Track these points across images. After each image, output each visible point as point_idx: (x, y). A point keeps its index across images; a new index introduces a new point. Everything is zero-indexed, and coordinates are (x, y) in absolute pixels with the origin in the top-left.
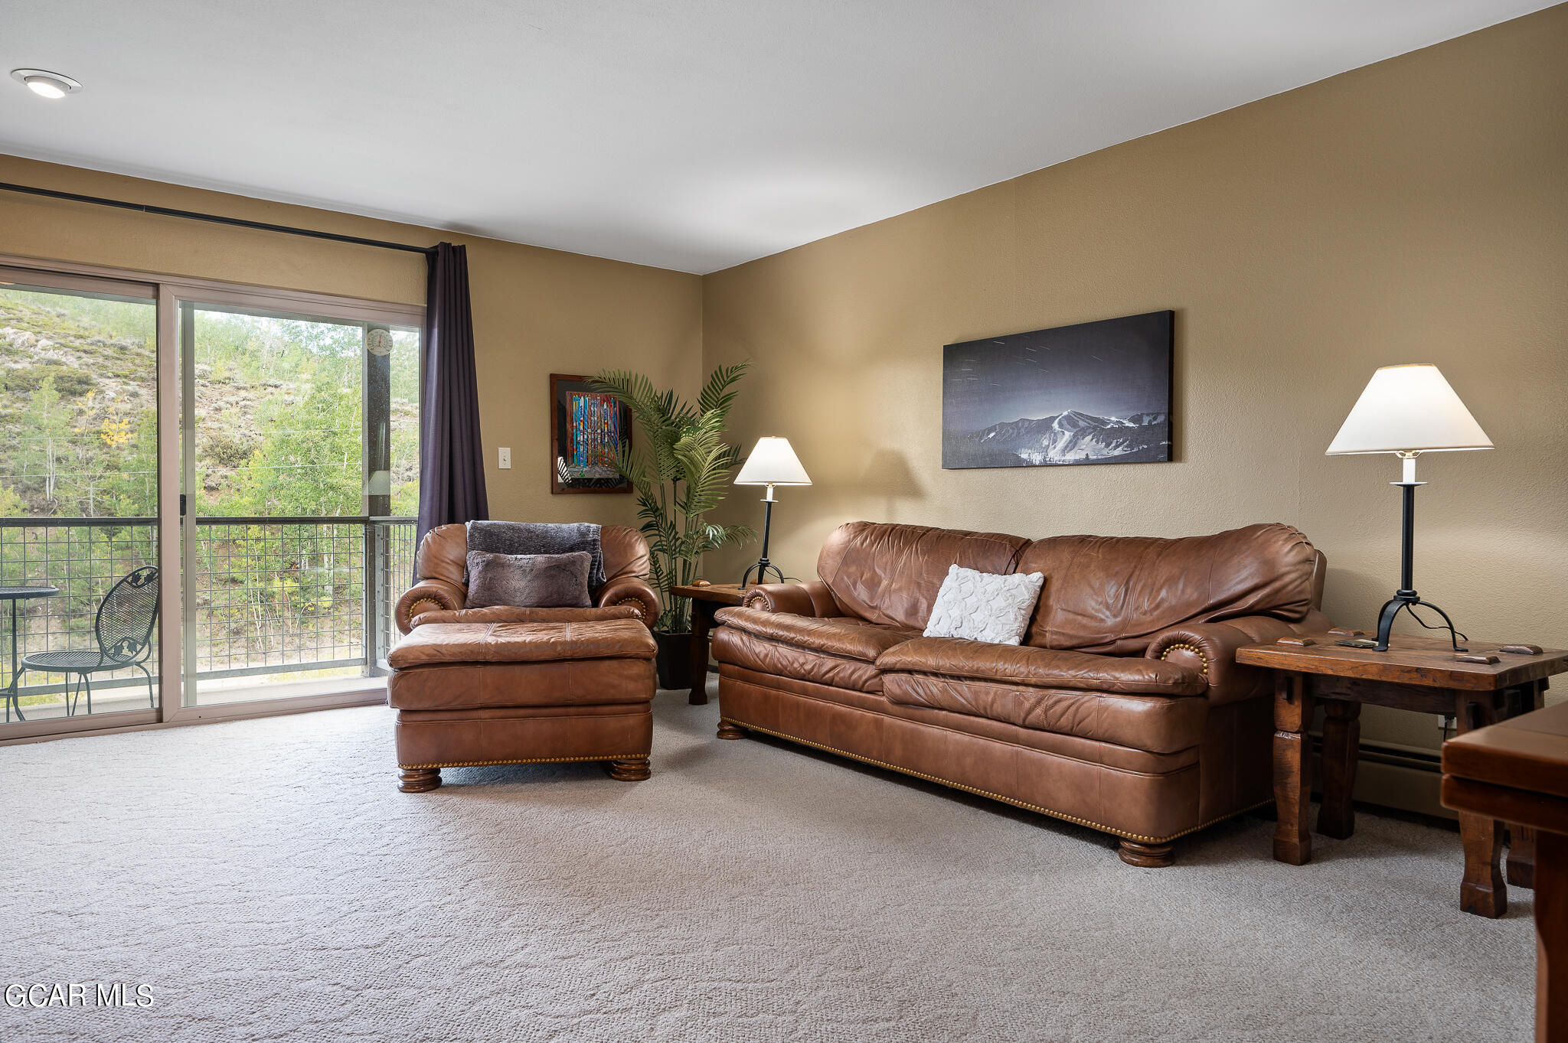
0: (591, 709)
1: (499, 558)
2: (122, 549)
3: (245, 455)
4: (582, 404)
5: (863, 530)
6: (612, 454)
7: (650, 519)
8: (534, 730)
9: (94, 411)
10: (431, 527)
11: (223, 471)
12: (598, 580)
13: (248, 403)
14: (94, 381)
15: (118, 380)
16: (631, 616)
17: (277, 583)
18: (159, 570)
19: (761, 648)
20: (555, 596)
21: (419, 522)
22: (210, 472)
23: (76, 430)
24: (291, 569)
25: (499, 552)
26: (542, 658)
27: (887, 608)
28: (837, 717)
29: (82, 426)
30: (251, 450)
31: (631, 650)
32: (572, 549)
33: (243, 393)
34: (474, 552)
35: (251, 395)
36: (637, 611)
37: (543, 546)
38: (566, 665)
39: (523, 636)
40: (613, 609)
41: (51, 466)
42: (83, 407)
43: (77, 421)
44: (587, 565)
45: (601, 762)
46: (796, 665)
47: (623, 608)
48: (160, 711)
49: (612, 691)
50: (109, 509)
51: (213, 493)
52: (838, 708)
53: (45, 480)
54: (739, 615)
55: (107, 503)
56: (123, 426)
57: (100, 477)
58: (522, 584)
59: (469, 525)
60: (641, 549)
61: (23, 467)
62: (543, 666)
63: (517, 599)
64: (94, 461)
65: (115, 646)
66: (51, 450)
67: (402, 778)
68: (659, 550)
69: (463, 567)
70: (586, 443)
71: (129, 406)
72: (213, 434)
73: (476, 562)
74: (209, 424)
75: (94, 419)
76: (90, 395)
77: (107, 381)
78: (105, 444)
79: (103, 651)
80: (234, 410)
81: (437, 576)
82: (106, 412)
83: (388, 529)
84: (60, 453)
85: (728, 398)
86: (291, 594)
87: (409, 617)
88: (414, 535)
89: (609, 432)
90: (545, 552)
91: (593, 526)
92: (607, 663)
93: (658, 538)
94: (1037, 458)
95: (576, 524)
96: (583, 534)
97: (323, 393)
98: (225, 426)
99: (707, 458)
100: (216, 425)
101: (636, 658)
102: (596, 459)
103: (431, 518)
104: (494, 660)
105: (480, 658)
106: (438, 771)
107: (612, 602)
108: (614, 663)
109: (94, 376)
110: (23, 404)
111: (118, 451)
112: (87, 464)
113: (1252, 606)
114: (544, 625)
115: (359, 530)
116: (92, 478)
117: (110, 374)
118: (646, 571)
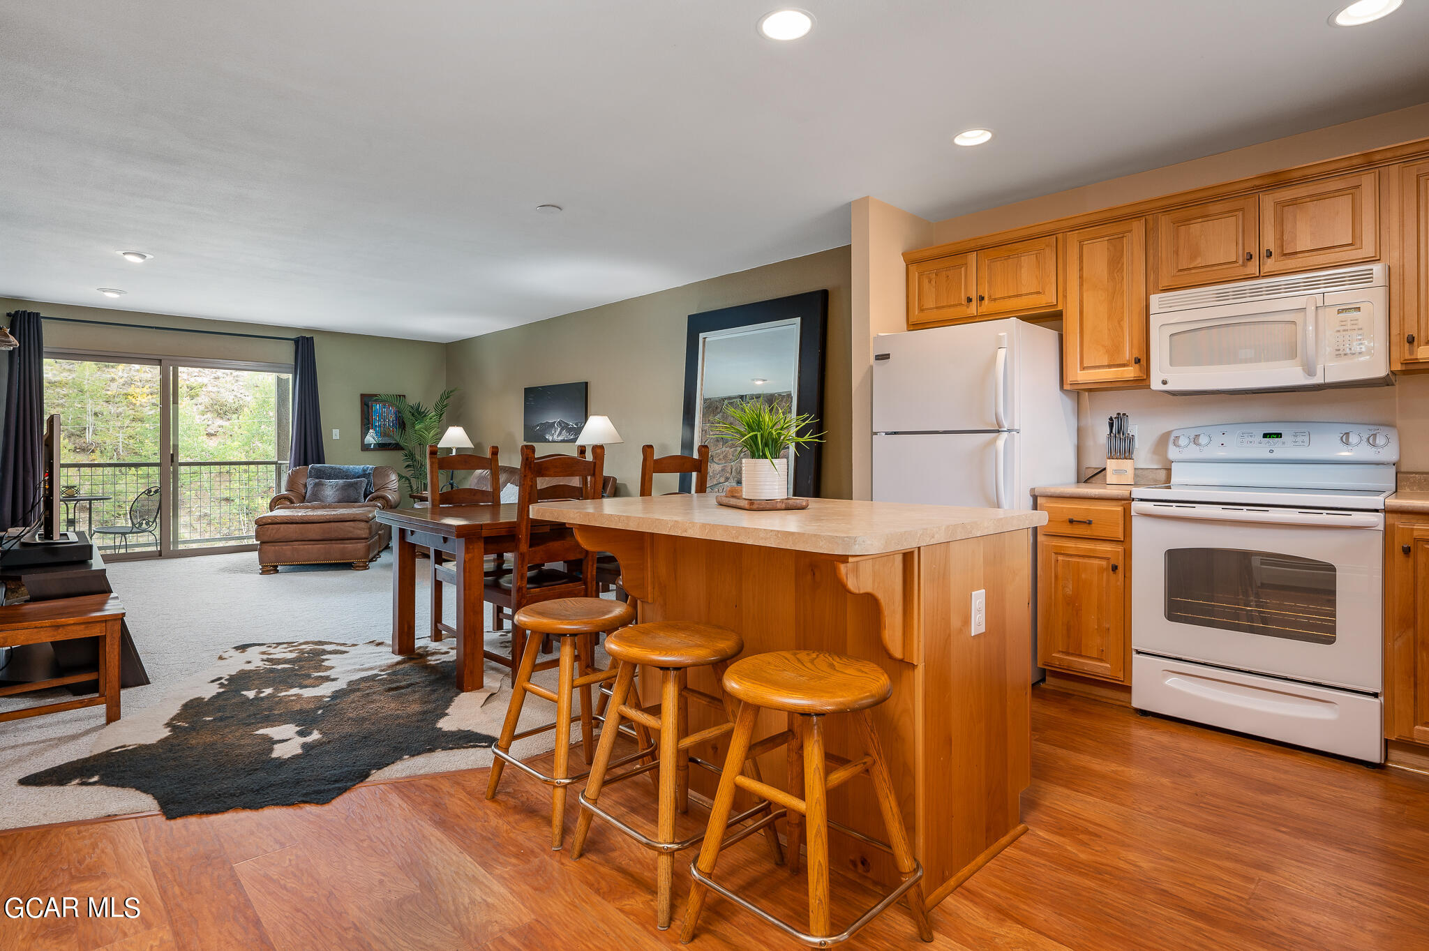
0: (341, 542)
1: (321, 481)
4: (377, 408)
6: (394, 431)
8: (317, 550)
9: (123, 379)
10: (294, 468)
11: (219, 422)
12: (369, 491)
16: (375, 506)
20: (346, 498)
22: (210, 422)
23: (109, 393)
25: (323, 479)
26: (320, 521)
29: (113, 389)
31: (361, 518)
32: (358, 477)
34: (311, 478)
36: (379, 504)
37: (345, 476)
39: (318, 513)
40: (370, 503)
41: (90, 419)
42: (115, 376)
43: (109, 386)
44: (364, 485)
45: (348, 563)
47: (374, 503)
48: (161, 552)
49: (351, 534)
51: (213, 437)
53: (85, 429)
56: (145, 390)
57: (127, 427)
58: (331, 493)
59: (311, 466)
60: (395, 477)
62: (321, 524)
63: (326, 499)
64: (123, 415)
65: (139, 523)
66: (90, 407)
67: (260, 570)
69: (305, 486)
70: (381, 426)
72: (213, 396)
73: (311, 483)
74: (210, 388)
75: (123, 385)
78: (132, 403)
81: (293, 489)
82: (132, 380)
84: (97, 409)
85: (447, 405)
89: (393, 421)
90: (345, 479)
91: (373, 466)
92: (348, 523)
94: (551, 439)
95: (362, 466)
96: (365, 471)
98: (222, 390)
99: (430, 434)
100: (215, 389)
102: (387, 435)
103: (297, 463)
104: (300, 522)
106: (277, 567)
107: (371, 500)
111: (141, 408)
112: (117, 417)
114: (331, 510)
116: (122, 427)
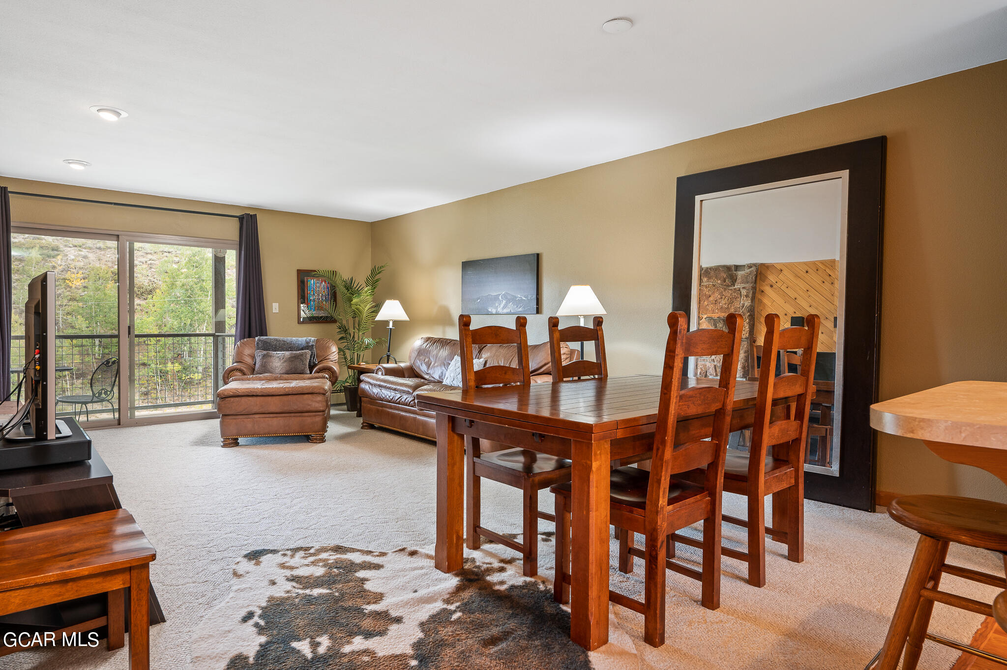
0: (300, 414)
1: (269, 353)
2: (79, 346)
3: (150, 292)
4: (312, 283)
5: (427, 341)
6: (327, 305)
7: (343, 335)
8: (276, 423)
10: (240, 340)
12: (314, 362)
13: (153, 262)
14: (61, 249)
15: (76, 248)
16: (324, 377)
17: (170, 365)
18: (119, 359)
19: (376, 390)
20: (293, 370)
21: (235, 336)
24: (178, 357)
25: (270, 351)
26: (280, 394)
27: (432, 374)
28: (402, 417)
30: (154, 289)
31: (316, 391)
32: (302, 349)
33: (150, 256)
34: (258, 351)
35: (154, 257)
36: (327, 376)
37: (290, 348)
38: (290, 396)
39: (274, 385)
40: (317, 375)
44: (308, 356)
45: (305, 436)
46: (387, 397)
47: (320, 374)
48: (119, 420)
49: (309, 407)
50: (71, 324)
52: (404, 414)
54: (368, 377)
55: (70, 320)
56: (79, 275)
58: (279, 364)
59: (257, 338)
60: (334, 349)
61: (20, 299)
62: (281, 397)
63: (277, 371)
65: (98, 392)
67: (222, 442)
68: (347, 349)
69: (253, 357)
70: (314, 301)
71: (82, 264)
73: (259, 354)
75: (62, 271)
76: (59, 257)
77: (69, 249)
78: (68, 286)
79: (94, 395)
80: (145, 266)
81: (242, 361)
82: (69, 267)
83: (224, 338)
85: (377, 281)
86: (178, 372)
87: (228, 379)
88: (234, 341)
89: (326, 295)
90: (291, 351)
91: (313, 339)
92: (306, 396)
93: (346, 344)
94: (494, 311)
95: (305, 338)
96: (307, 343)
97: (196, 257)
99: (366, 308)
101: (319, 393)
102: (320, 308)
103: (240, 335)
104: (260, 394)
105: (254, 394)
106: (237, 439)
107: (317, 372)
108: (310, 396)
109: (61, 246)
110: (19, 263)
111: (76, 290)
113: (543, 371)
114: (285, 381)
115: (211, 339)
117: (71, 245)
118: (337, 358)
